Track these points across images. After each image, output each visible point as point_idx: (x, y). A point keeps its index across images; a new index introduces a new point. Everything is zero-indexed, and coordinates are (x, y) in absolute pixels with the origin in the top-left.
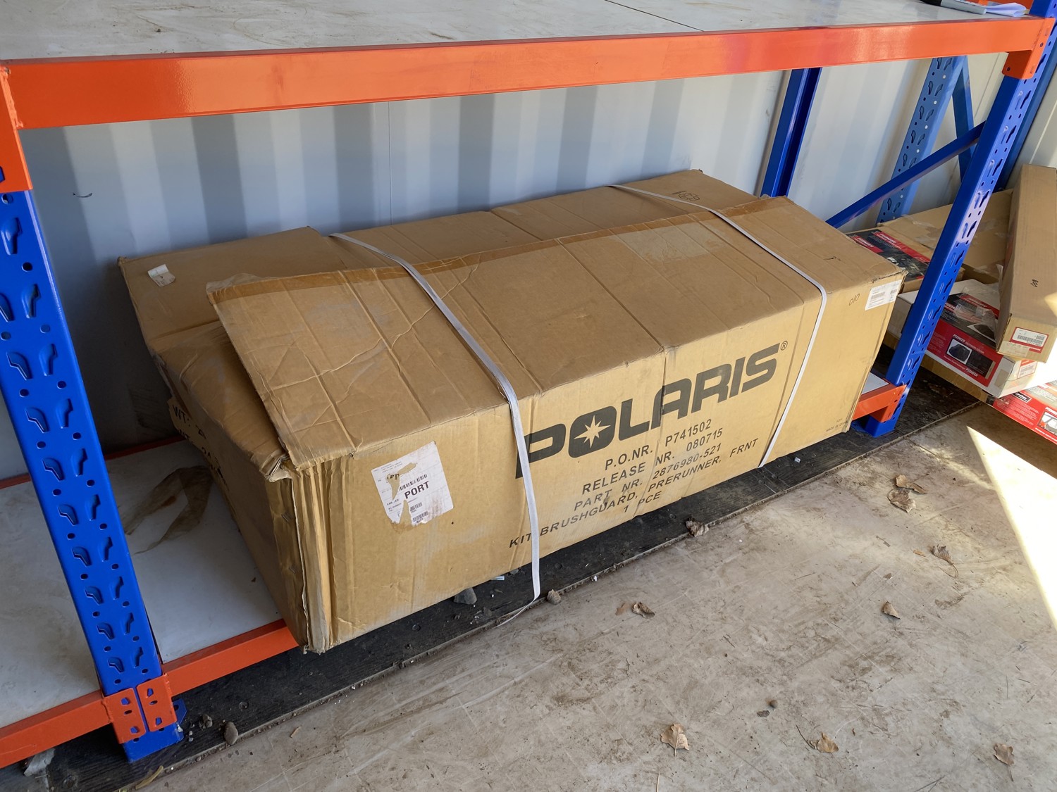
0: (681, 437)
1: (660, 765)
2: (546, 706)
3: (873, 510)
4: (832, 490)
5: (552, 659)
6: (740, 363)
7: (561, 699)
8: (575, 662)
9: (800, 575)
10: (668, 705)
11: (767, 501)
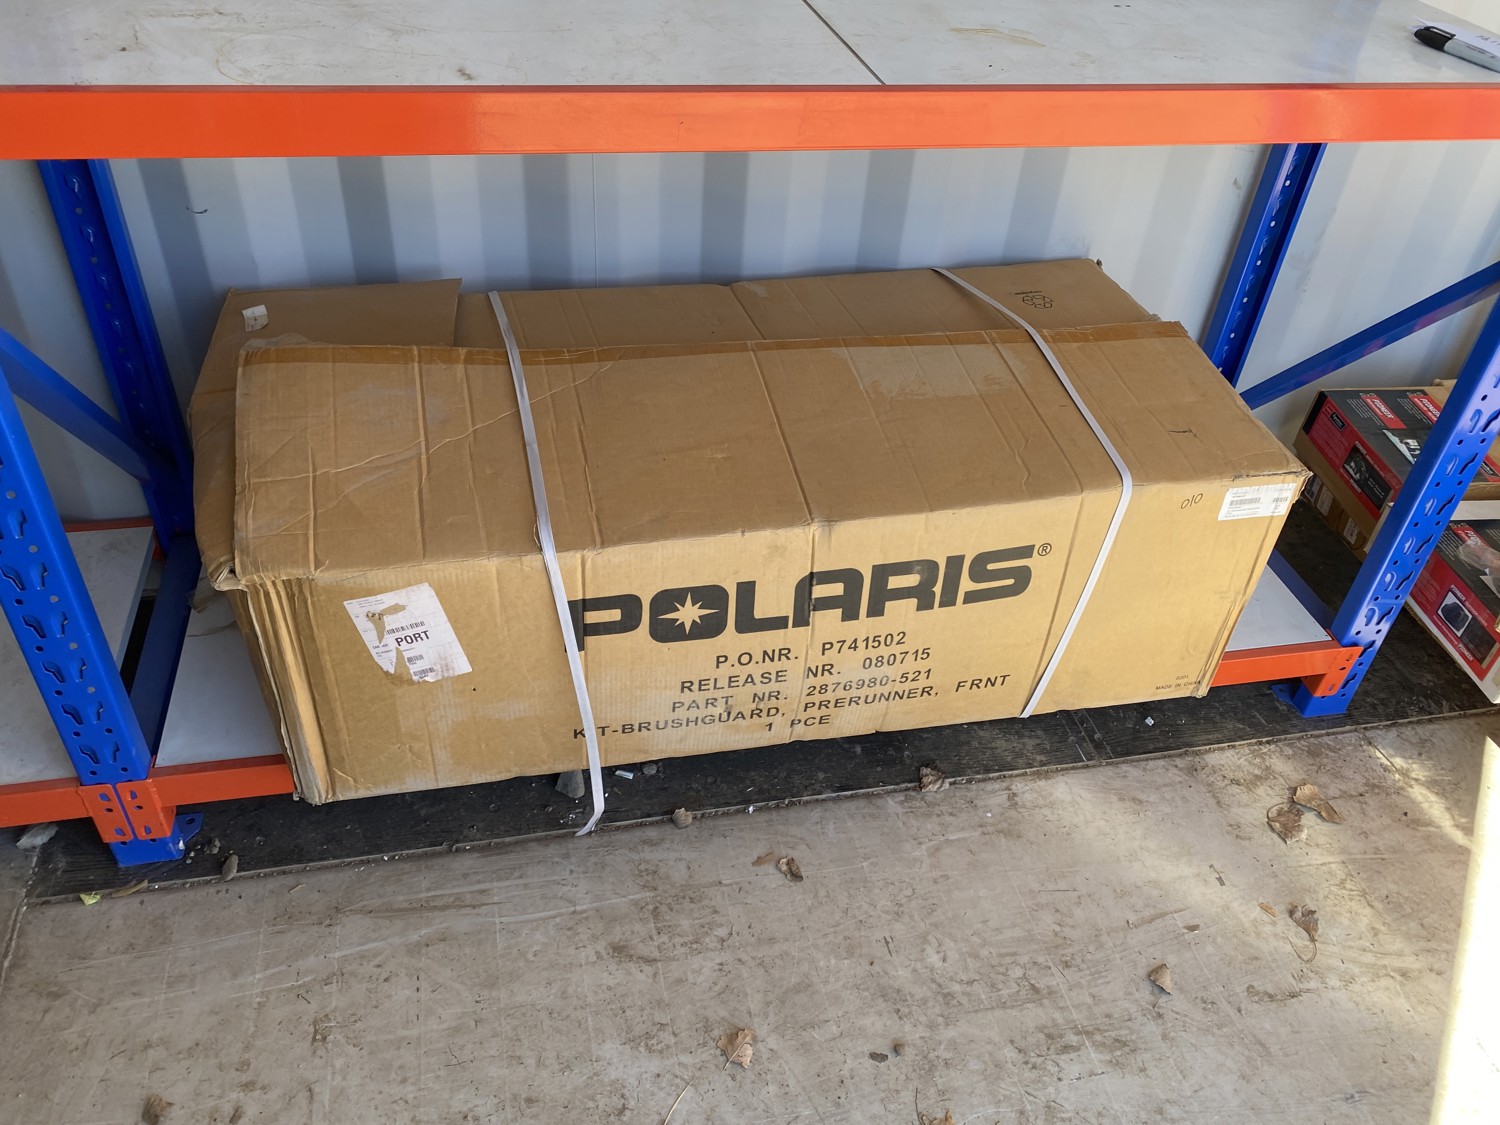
0: (850, 648)
1: (698, 1074)
2: (596, 952)
3: (1231, 825)
4: (1179, 779)
5: (638, 896)
6: (955, 563)
7: (619, 951)
8: (664, 908)
9: (1051, 886)
10: (754, 1003)
11: (1067, 769)
